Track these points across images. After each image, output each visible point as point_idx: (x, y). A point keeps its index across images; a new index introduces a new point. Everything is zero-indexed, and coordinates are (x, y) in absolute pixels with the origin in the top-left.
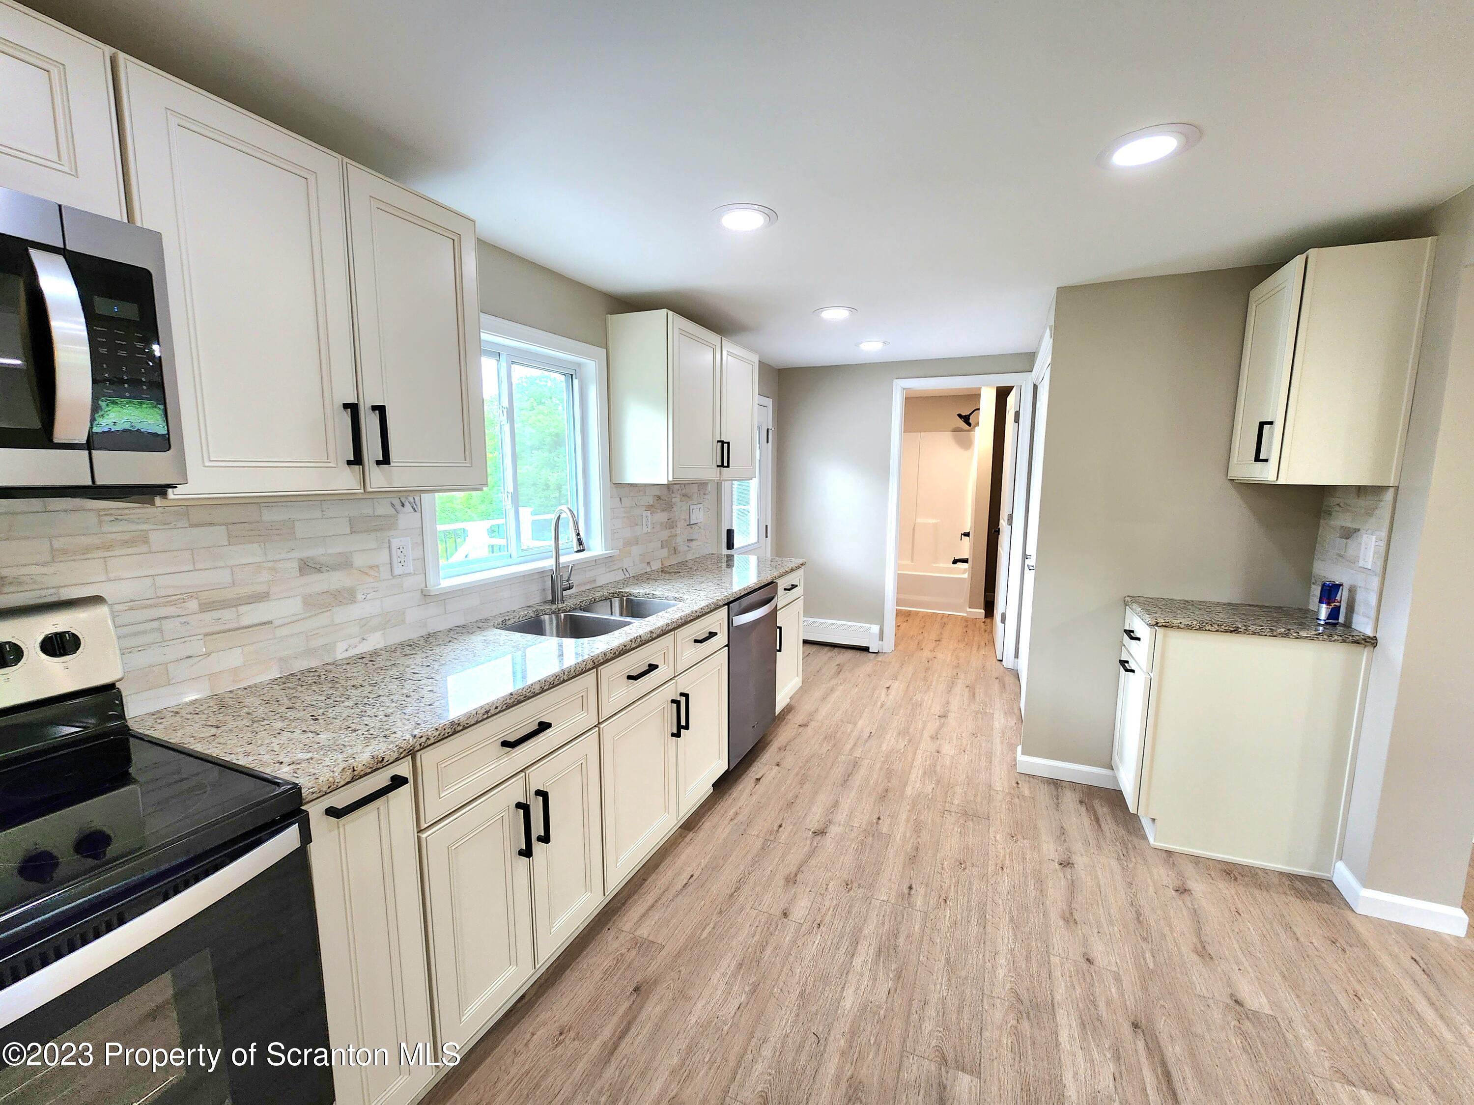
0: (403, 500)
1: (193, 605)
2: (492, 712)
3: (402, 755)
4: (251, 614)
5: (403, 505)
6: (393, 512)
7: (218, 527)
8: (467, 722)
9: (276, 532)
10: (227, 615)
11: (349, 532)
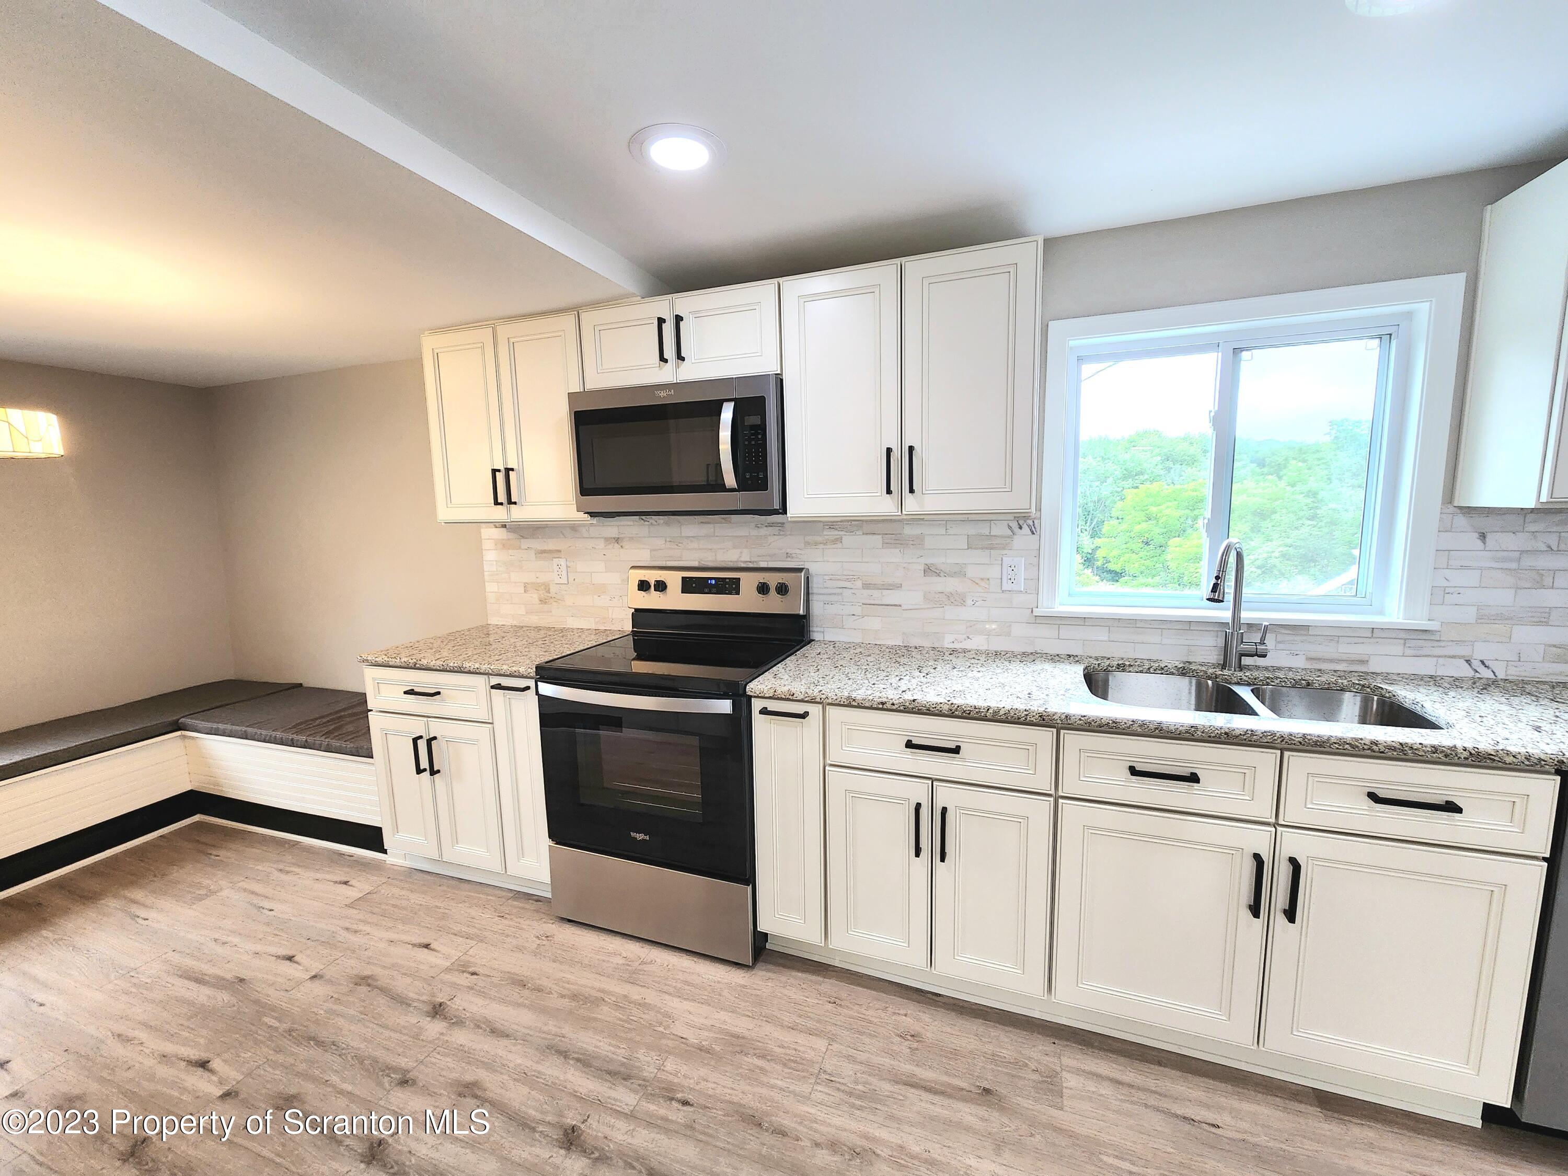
0: (1021, 522)
1: (859, 584)
2: (888, 706)
3: (806, 699)
4: (891, 597)
5: (1021, 528)
6: (1010, 533)
7: (877, 536)
8: (862, 702)
9: (912, 543)
10: (876, 593)
11: (967, 548)
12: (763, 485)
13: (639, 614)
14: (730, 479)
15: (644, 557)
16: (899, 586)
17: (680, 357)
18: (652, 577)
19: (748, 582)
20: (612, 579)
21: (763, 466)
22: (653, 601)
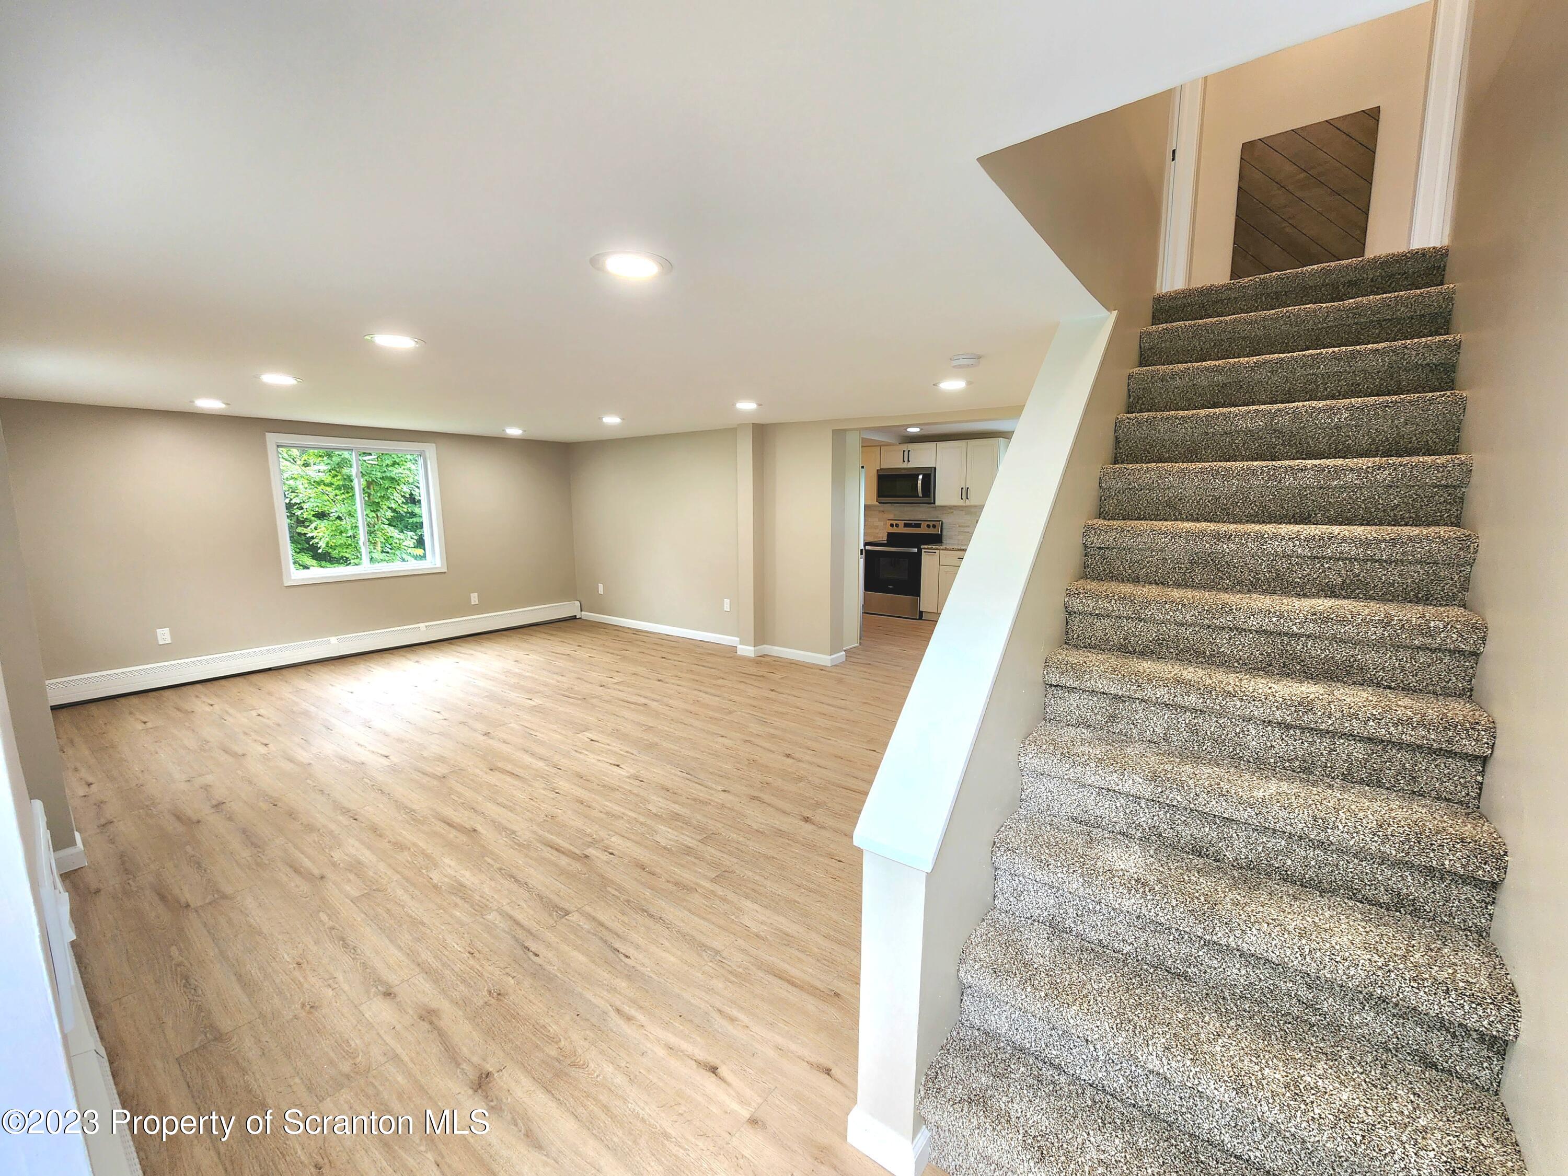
1: (956, 525)
12: (929, 496)
13: (889, 535)
14: (920, 494)
15: (892, 517)
16: (969, 527)
17: (909, 461)
18: (894, 522)
19: (924, 525)
20: (881, 524)
21: (930, 491)
22: (894, 530)
